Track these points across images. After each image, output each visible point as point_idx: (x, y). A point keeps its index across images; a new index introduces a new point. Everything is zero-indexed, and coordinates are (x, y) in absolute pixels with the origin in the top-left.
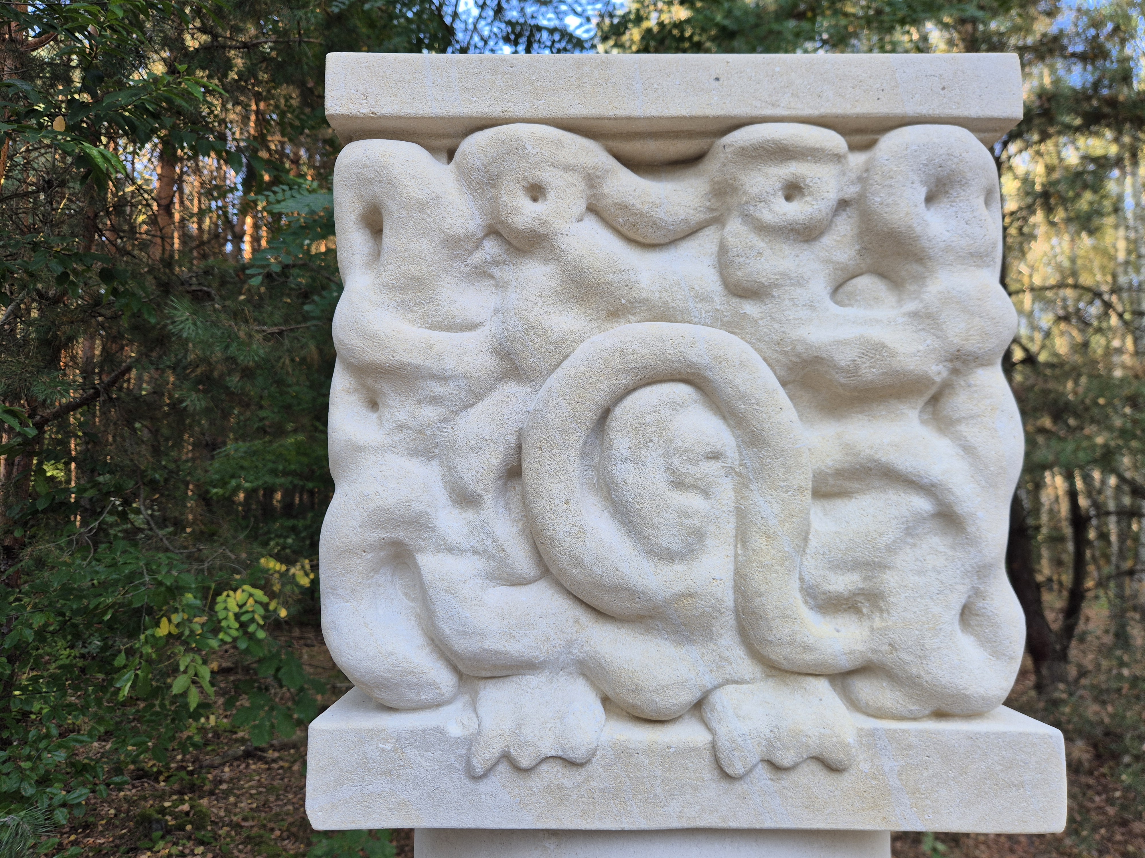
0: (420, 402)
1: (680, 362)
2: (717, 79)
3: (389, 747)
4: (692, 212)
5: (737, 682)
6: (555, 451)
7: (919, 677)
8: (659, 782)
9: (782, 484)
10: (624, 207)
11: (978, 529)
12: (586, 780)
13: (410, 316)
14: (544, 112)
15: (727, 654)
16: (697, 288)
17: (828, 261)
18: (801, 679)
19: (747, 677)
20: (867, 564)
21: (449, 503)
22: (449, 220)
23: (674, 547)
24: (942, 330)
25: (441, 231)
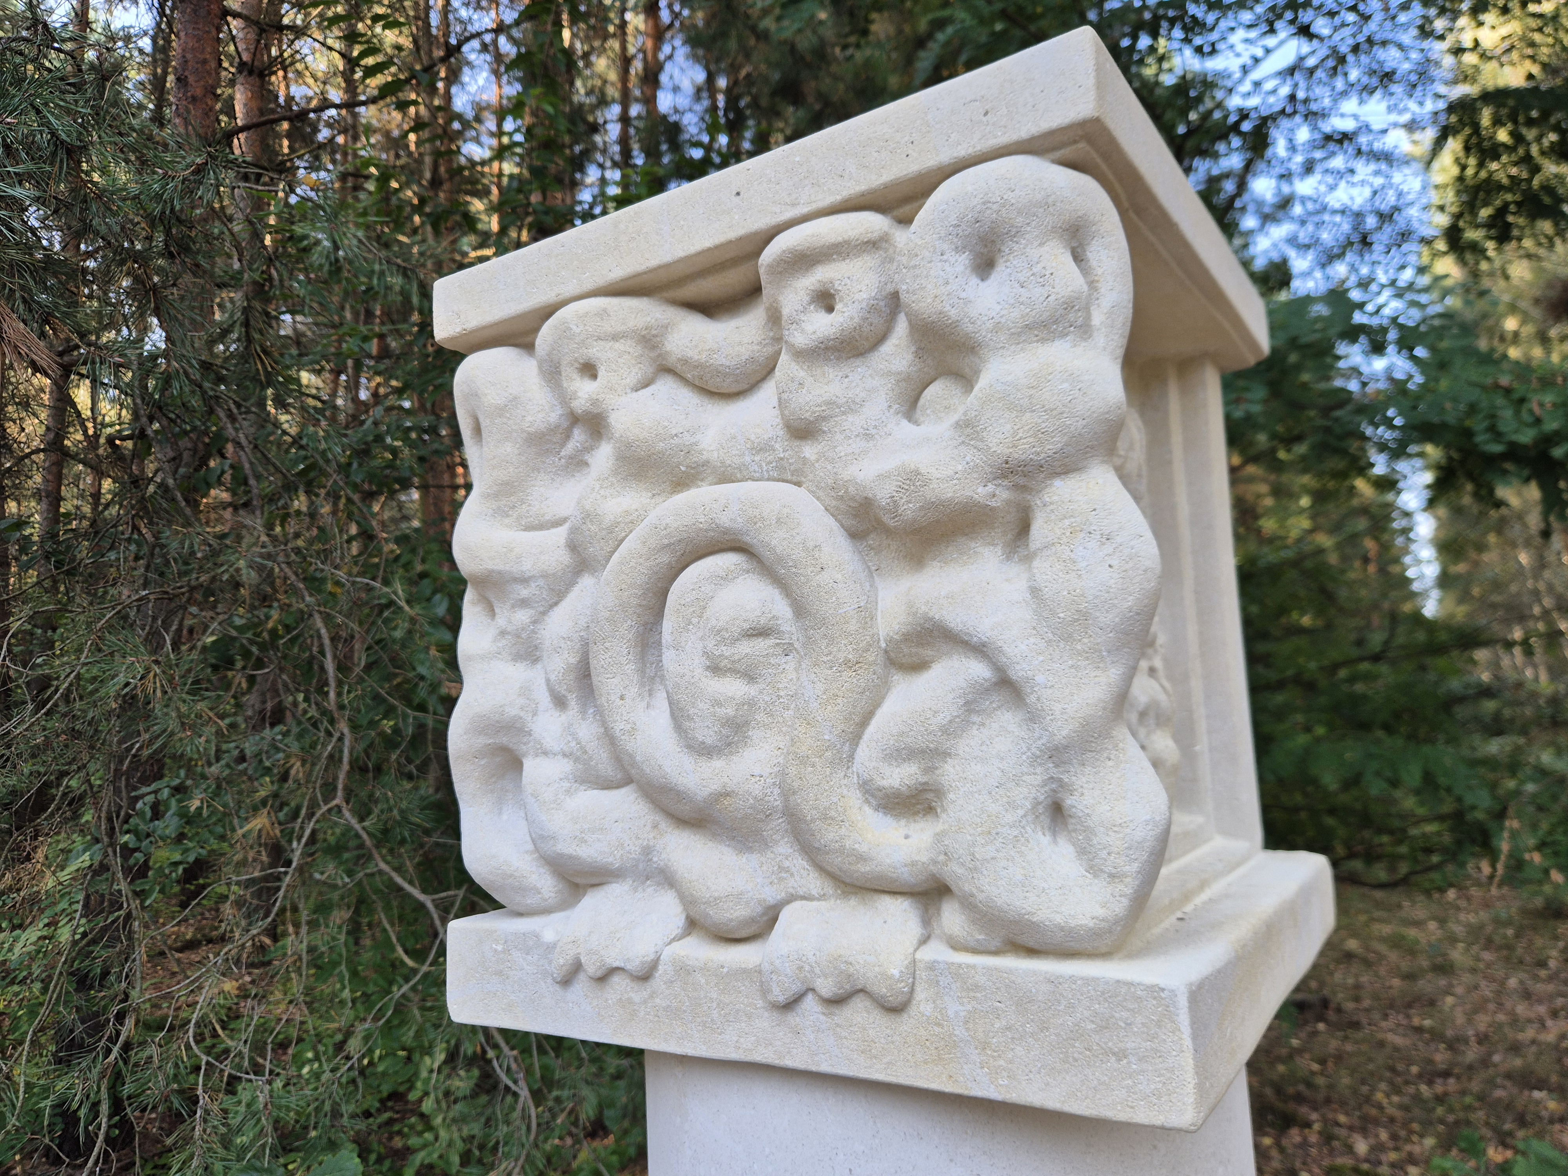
0: (513, 607)
1: (713, 530)
2: (738, 194)
3: (500, 948)
4: (756, 348)
5: (803, 898)
6: (607, 645)
7: (972, 895)
8: (714, 1005)
9: (825, 659)
10: (685, 361)
11: (1038, 699)
12: (651, 997)
13: (507, 521)
14: (589, 286)
15: (787, 864)
16: (753, 437)
17: (889, 373)
18: (876, 896)
19: (814, 892)
20: (923, 752)
21: (551, 705)
22: (529, 418)
23: (709, 741)
24: (982, 440)
25: (523, 431)
